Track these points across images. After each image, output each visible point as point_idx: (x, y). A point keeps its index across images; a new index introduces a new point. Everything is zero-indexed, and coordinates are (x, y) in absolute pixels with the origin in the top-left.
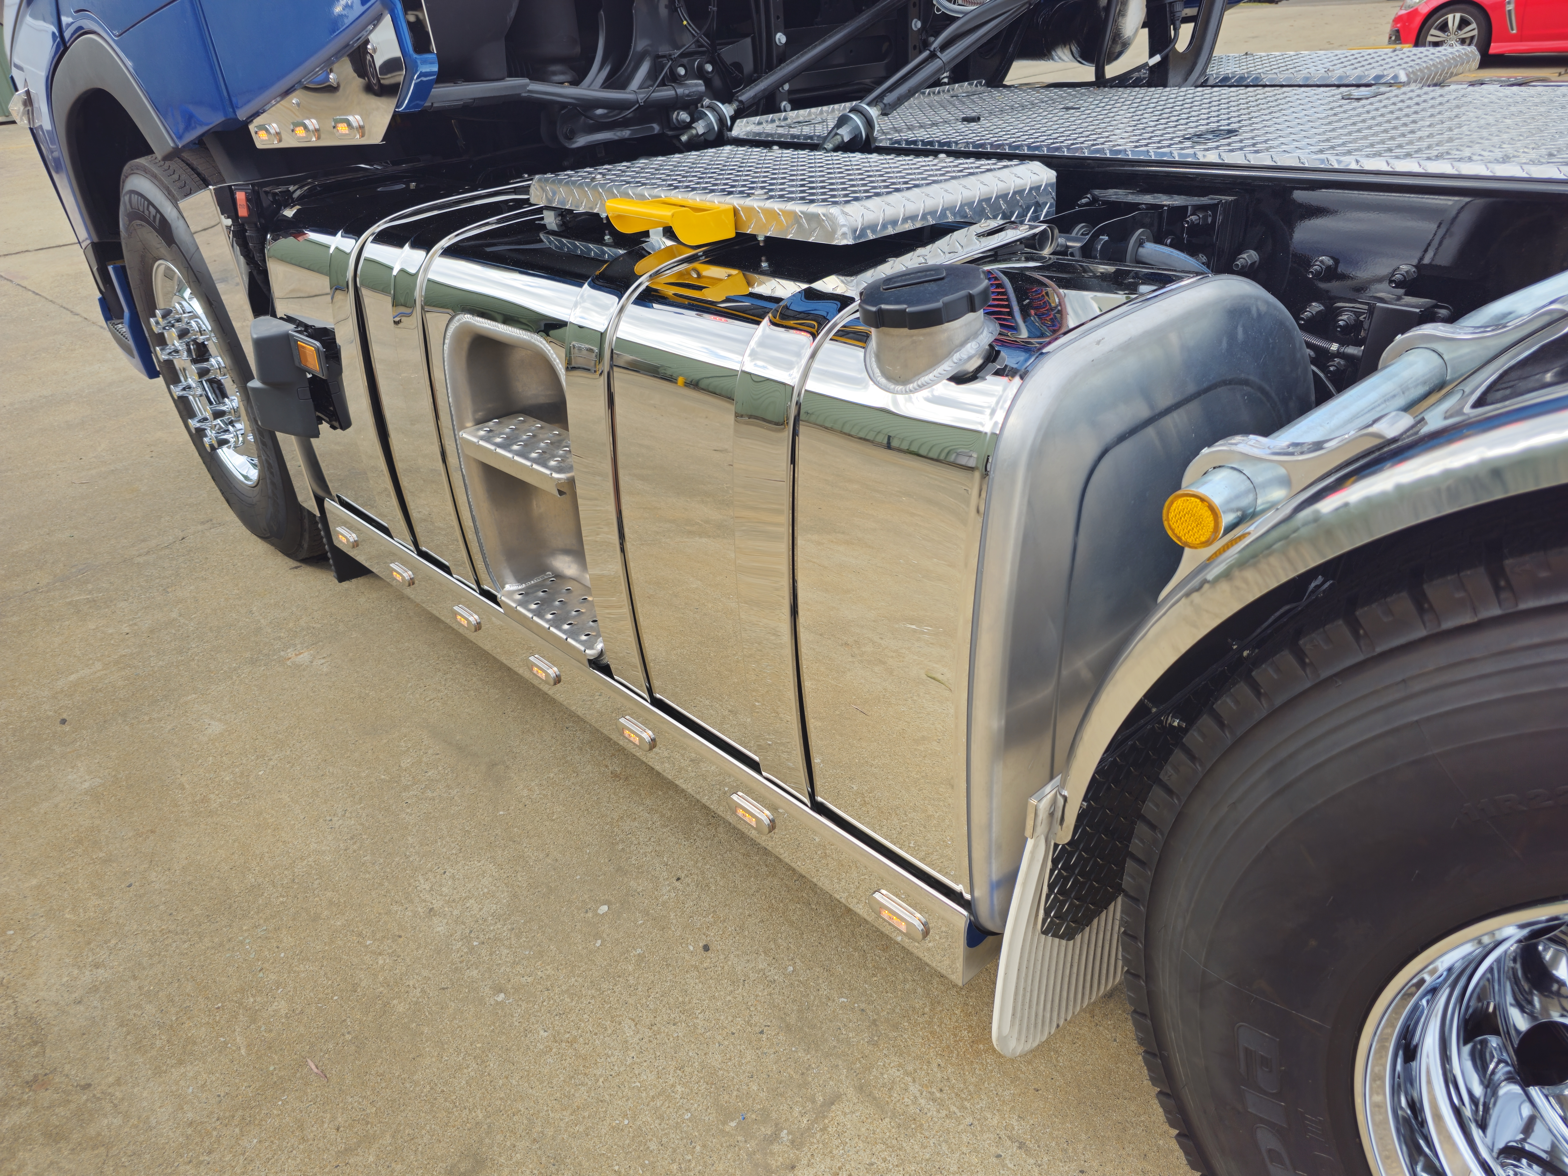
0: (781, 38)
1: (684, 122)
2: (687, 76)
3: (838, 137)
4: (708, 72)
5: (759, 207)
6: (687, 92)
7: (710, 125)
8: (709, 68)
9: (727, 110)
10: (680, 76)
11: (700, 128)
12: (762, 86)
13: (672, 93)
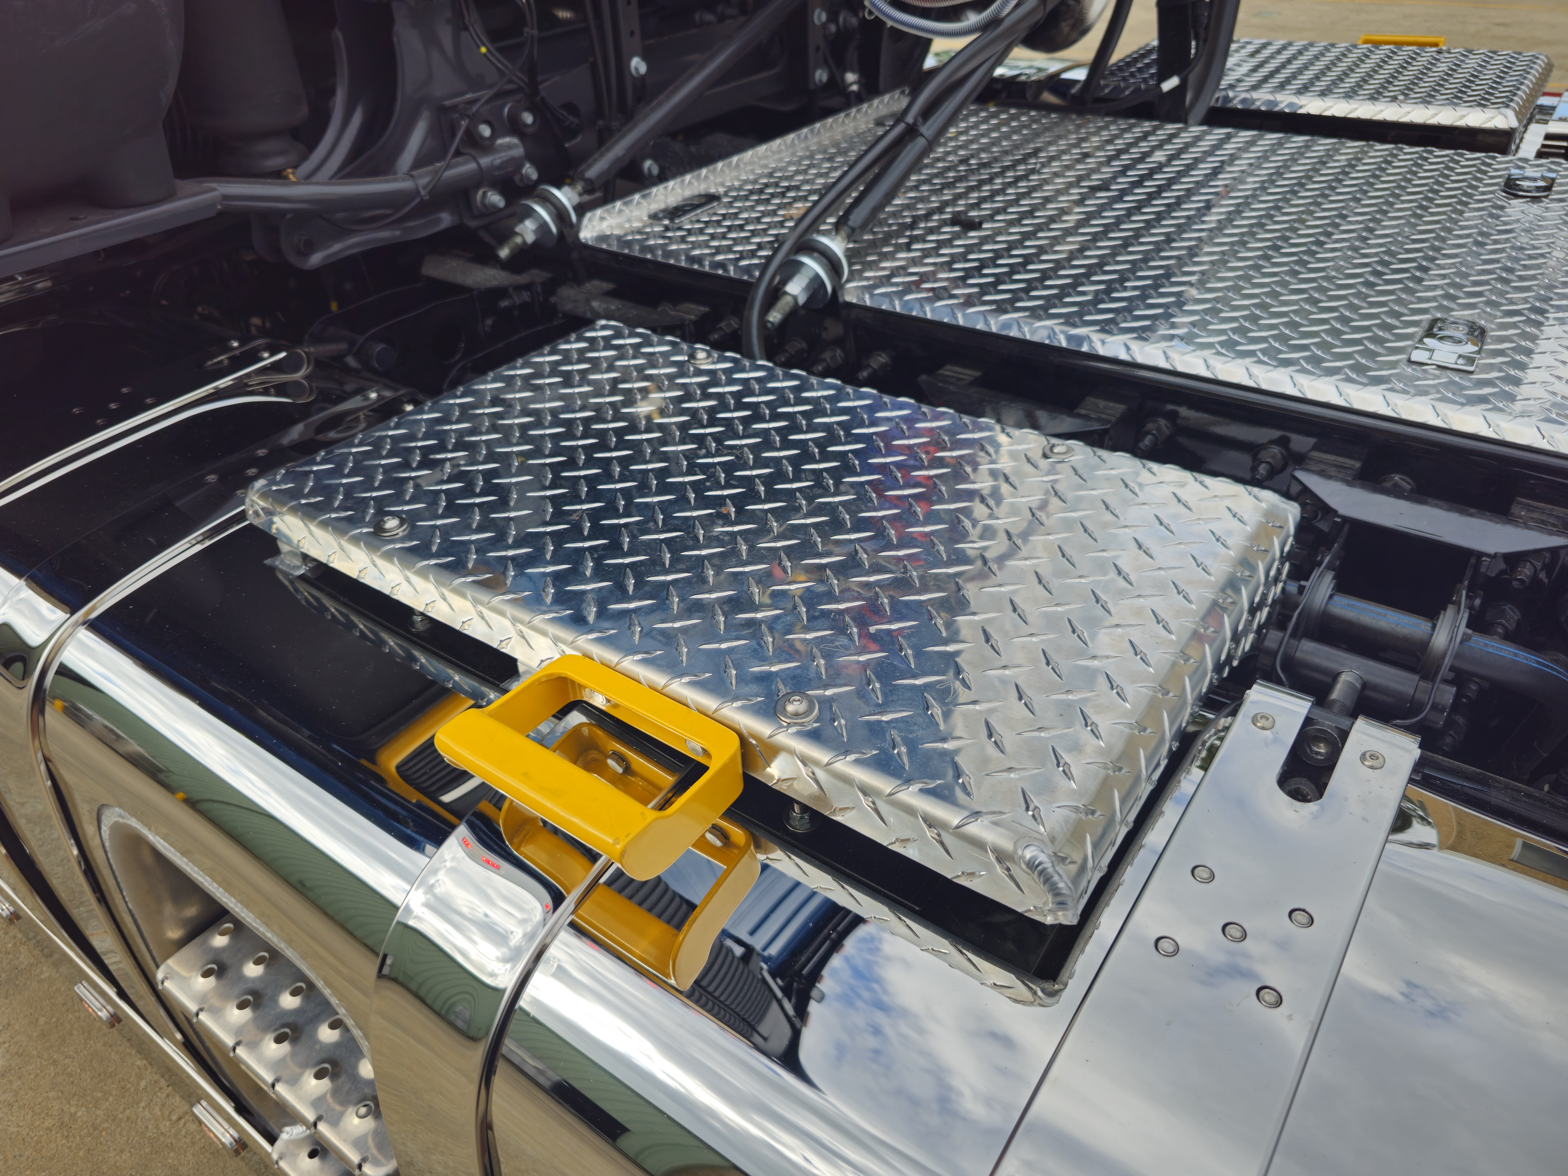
0: (638, 65)
1: (494, 206)
2: (494, 136)
3: (788, 298)
4: (526, 125)
6: (496, 161)
7: (543, 227)
8: (528, 118)
9: (565, 196)
10: (482, 138)
11: (527, 230)
12: (618, 149)
13: (472, 166)
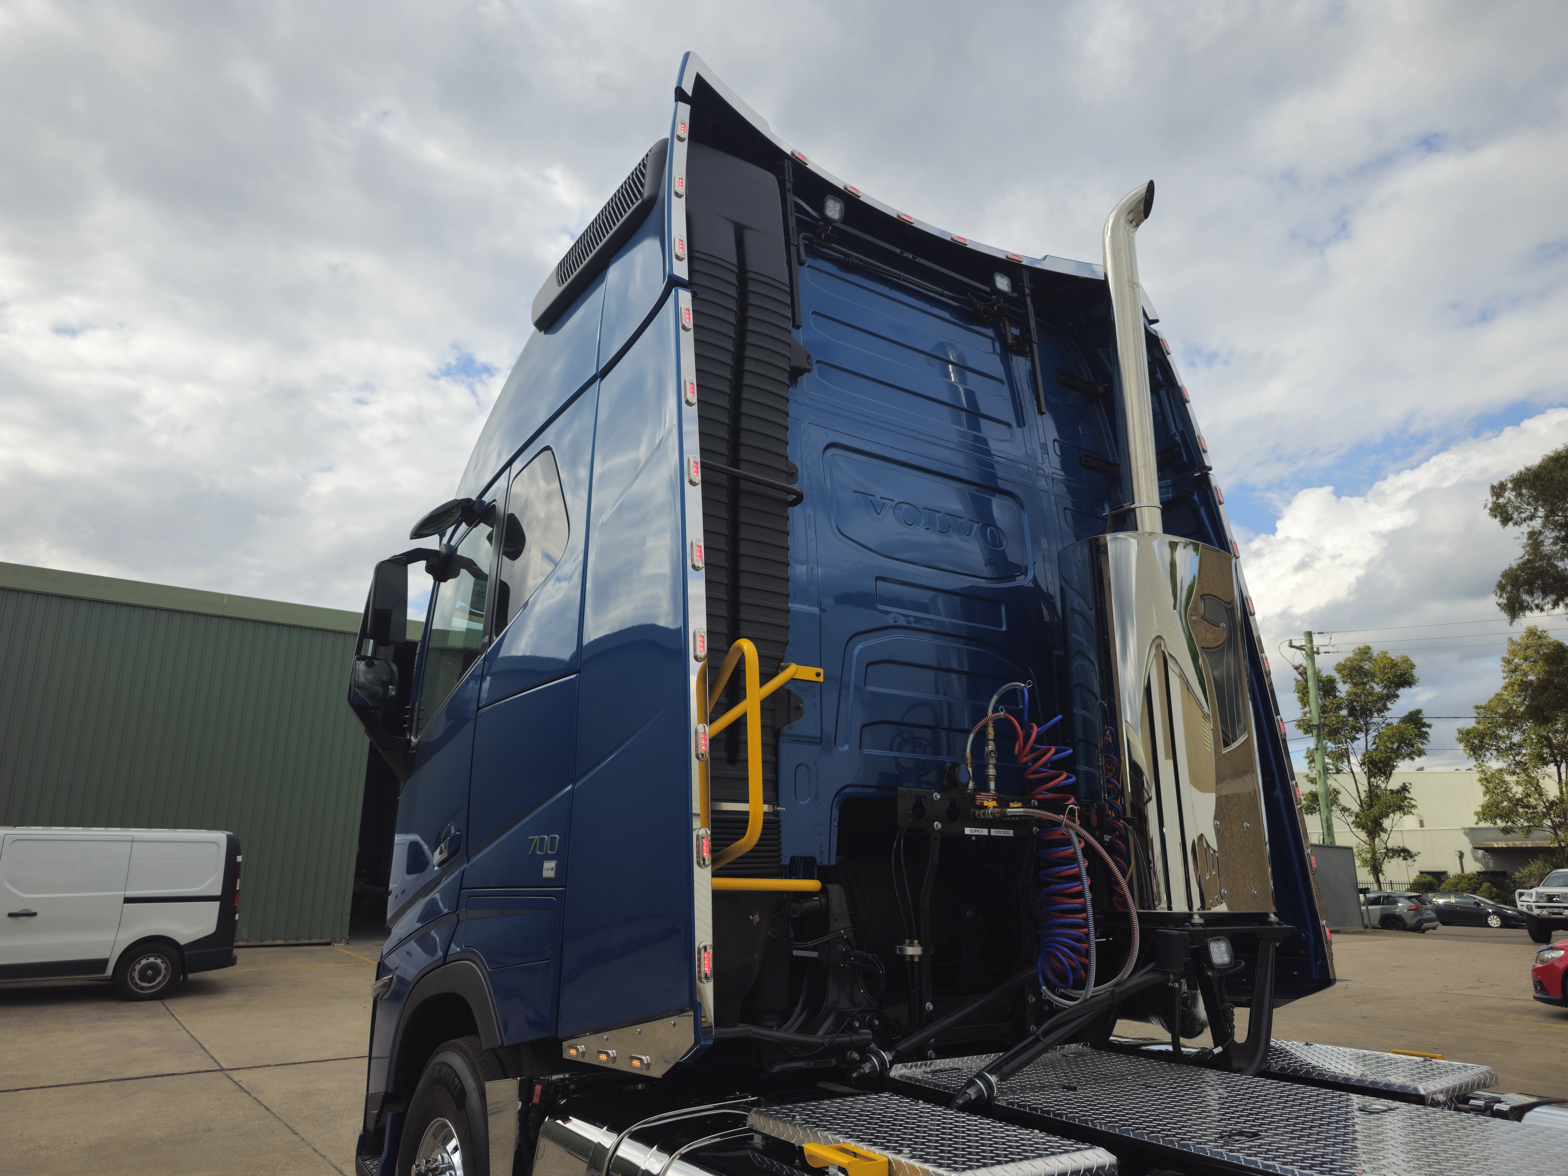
0: (929, 1006)
1: (855, 1059)
2: (860, 1028)
3: (968, 1095)
4: (875, 1025)
5: (906, 1163)
6: (859, 1039)
7: (873, 1069)
8: (877, 1023)
9: (887, 1057)
10: (855, 1027)
11: (867, 1068)
12: (914, 1040)
13: (849, 1039)
